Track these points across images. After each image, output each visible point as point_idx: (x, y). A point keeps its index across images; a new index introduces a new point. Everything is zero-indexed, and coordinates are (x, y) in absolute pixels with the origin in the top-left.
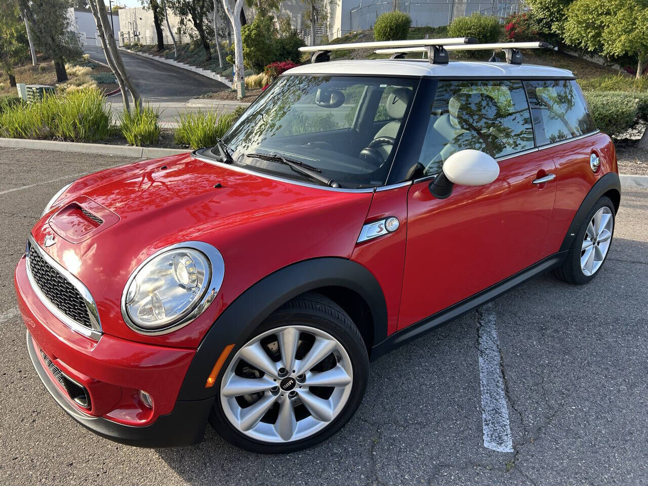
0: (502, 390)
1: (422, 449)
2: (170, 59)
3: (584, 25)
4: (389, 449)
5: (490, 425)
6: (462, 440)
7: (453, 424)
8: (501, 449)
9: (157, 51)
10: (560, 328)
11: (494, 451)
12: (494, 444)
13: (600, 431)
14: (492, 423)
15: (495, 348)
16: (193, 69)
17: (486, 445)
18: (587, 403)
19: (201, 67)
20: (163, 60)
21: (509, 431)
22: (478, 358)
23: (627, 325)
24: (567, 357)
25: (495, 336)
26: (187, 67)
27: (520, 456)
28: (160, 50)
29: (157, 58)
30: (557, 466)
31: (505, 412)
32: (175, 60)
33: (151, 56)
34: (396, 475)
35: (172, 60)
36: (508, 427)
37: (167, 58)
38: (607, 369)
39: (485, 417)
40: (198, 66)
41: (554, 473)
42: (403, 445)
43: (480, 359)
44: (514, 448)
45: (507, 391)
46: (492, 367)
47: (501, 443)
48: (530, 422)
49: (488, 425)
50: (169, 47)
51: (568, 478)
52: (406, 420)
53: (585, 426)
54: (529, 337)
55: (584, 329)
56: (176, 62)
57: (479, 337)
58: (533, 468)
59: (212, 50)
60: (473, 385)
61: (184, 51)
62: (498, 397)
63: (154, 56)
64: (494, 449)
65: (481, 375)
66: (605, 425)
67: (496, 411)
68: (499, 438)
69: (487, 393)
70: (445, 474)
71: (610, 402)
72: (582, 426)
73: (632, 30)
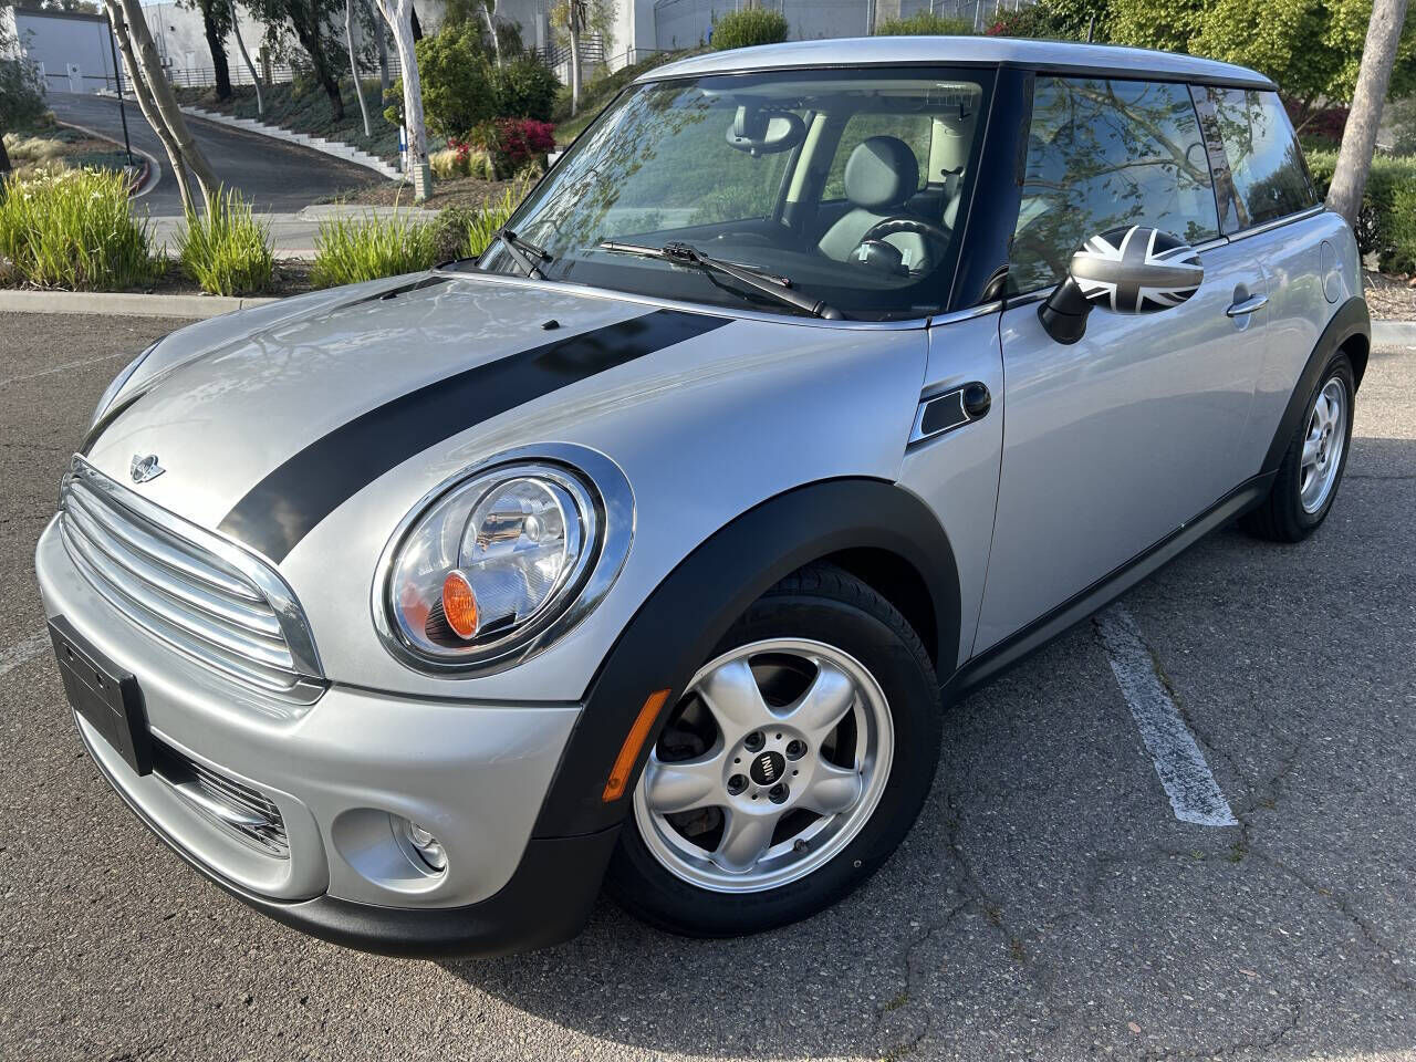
0: (1178, 717)
1: (1055, 833)
2: (247, 118)
3: (1151, 31)
4: (985, 838)
5: (1176, 779)
6: (1128, 810)
7: (1102, 783)
8: (1211, 821)
9: (217, 101)
10: (1252, 600)
11: (1200, 826)
12: (1195, 813)
13: (1393, 777)
14: (1179, 777)
15: (1135, 642)
16: (304, 139)
17: (1180, 816)
18: (1352, 730)
19: (322, 136)
20: (231, 120)
21: (1217, 789)
22: (1108, 663)
23: (1381, 588)
24: (1284, 650)
25: (1129, 621)
26: (288, 135)
27: (1255, 833)
28: (222, 99)
29: (217, 117)
30: (1334, 843)
31: (1196, 754)
32: (260, 121)
33: (201, 113)
34: (1017, 883)
35: (253, 121)
36: (1212, 782)
37: (240, 117)
38: (1369, 667)
39: (1160, 767)
40: (314, 134)
41: (1332, 855)
42: (1013, 828)
43: (1114, 665)
44: (1236, 814)
45: (1188, 720)
46: (1142, 678)
47: (1209, 812)
48: (1253, 770)
49: (1171, 780)
50: (245, 92)
51: (1361, 862)
52: (1003, 784)
53: (1361, 769)
54: (1198, 621)
55: (1300, 600)
56: (261, 124)
57: (1097, 625)
58: (1288, 850)
59: (345, 98)
60: (1116, 709)
61: (280, 100)
62: (1173, 730)
63: (207, 113)
64: (1200, 822)
65: (1125, 692)
66: (1399, 766)
67: (1179, 755)
68: (1203, 803)
69: (1149, 724)
70: (1118, 873)
71: (1396, 725)
72: (1356, 769)
73: (1250, 39)
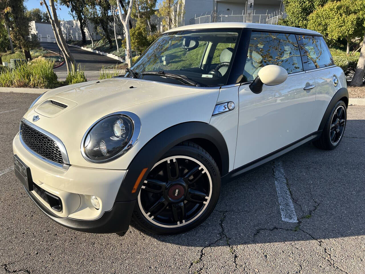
0: (289, 195)
1: (249, 222)
2: (89, 48)
4: (230, 223)
5: (285, 211)
6: (270, 218)
7: (265, 211)
8: (291, 221)
9: (82, 44)
10: (317, 167)
11: (288, 222)
12: (287, 219)
13: (343, 212)
14: (285, 210)
15: (283, 177)
16: (102, 53)
17: (283, 219)
18: (335, 200)
19: (107, 52)
20: (85, 49)
21: (295, 213)
22: (274, 181)
23: (353, 165)
24: (322, 180)
25: (283, 172)
27: (302, 225)
28: (84, 43)
29: (82, 48)
30: (323, 228)
31: (292, 205)
32: (92, 49)
34: (236, 234)
36: (294, 212)
37: (87, 48)
38: (344, 185)
39: (281, 207)
41: (321, 231)
42: (238, 221)
43: (276, 182)
44: (298, 220)
45: (291, 195)
46: (282, 185)
47: (291, 219)
48: (306, 209)
49: (283, 211)
50: (89, 42)
51: (329, 233)
52: (238, 210)
53: (335, 210)
54: (301, 172)
55: (330, 167)
57: (274, 172)
58: (310, 229)
60: (274, 194)
61: (98, 44)
62: (287, 198)
63: (80, 47)
64: (288, 221)
65: (277, 189)
66: (346, 209)
67: (287, 205)
68: (290, 217)
69: (281, 197)
70: (263, 233)
71: (348, 199)
72: (334, 210)
